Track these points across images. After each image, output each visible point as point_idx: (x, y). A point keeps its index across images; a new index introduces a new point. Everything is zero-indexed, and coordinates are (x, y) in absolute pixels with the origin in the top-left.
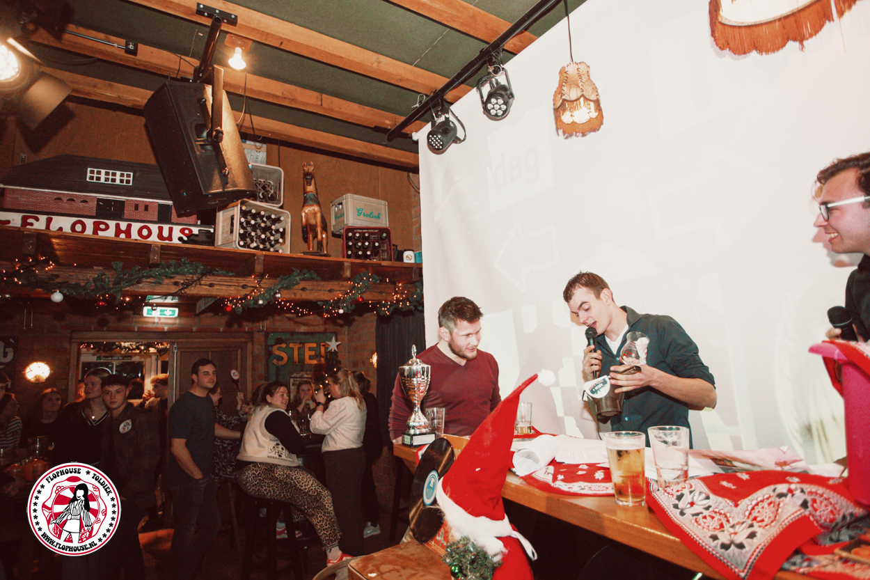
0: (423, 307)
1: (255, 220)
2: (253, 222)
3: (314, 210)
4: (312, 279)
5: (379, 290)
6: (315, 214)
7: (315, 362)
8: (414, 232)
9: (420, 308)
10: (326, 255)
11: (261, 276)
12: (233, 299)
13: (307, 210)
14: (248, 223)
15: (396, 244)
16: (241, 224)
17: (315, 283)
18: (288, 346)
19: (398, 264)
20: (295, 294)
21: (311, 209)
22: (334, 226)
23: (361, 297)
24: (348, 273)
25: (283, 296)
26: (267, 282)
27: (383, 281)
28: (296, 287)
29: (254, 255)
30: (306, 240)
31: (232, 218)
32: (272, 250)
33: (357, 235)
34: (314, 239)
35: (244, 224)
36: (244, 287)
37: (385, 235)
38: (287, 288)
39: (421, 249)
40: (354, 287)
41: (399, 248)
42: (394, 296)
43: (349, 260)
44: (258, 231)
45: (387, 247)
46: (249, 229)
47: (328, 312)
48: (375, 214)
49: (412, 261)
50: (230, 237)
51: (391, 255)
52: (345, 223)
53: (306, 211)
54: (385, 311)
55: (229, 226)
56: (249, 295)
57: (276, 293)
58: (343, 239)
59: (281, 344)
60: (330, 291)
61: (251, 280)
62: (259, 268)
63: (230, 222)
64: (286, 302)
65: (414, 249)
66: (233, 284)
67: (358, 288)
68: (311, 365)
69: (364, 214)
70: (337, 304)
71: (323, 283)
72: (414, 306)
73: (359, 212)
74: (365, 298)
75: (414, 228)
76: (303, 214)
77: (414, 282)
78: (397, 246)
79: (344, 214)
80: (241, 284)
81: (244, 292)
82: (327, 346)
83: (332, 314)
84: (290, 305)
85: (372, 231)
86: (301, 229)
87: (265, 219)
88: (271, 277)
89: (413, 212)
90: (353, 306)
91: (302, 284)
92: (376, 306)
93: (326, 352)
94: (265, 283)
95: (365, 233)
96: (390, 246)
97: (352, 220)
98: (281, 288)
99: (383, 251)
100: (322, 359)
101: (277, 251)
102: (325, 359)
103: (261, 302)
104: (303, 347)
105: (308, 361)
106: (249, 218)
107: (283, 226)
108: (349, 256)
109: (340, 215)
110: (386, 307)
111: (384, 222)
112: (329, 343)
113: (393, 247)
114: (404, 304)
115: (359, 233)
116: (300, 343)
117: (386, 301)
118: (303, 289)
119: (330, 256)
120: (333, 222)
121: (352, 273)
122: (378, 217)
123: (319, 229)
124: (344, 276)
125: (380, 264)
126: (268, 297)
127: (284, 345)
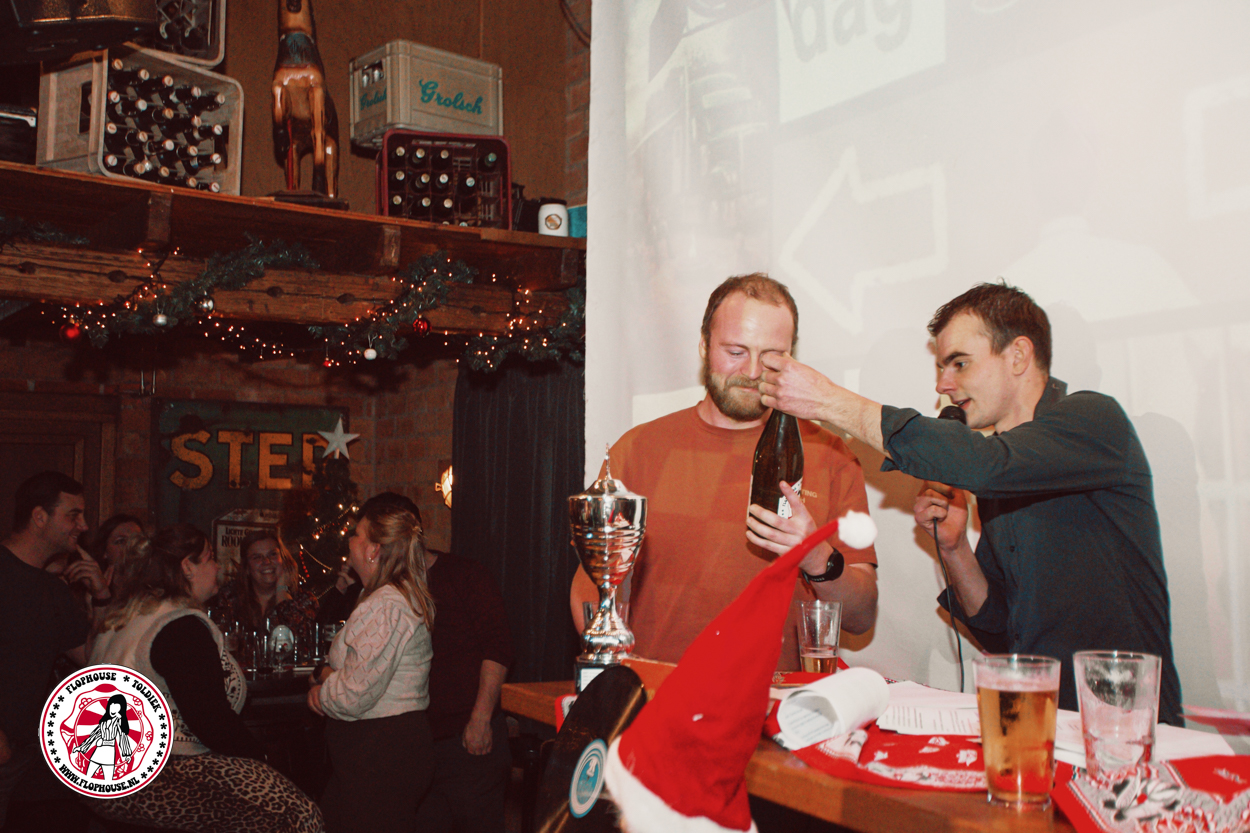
0: (583, 352)
1: (148, 99)
2: (142, 105)
3: (306, 79)
4: (296, 266)
5: (471, 304)
6: (308, 91)
7: (287, 484)
8: (568, 153)
9: (575, 356)
10: (335, 205)
11: (161, 251)
12: (85, 307)
13: (289, 77)
14: (129, 106)
15: (520, 183)
16: (110, 106)
17: (304, 275)
18: (214, 437)
19: (524, 238)
20: (251, 302)
21: (298, 75)
22: (357, 126)
23: (424, 320)
24: (392, 256)
25: (221, 306)
26: (176, 268)
27: (481, 281)
28: (255, 284)
29: (146, 194)
30: (281, 157)
31: (86, 89)
32: (192, 182)
33: (420, 154)
34: (301, 155)
35: (119, 109)
36: (116, 277)
37: (492, 157)
38: (232, 286)
39: (585, 200)
40: (404, 294)
41: (529, 195)
42: (510, 319)
43: (397, 221)
44: (155, 129)
45: (497, 191)
46: (130, 123)
47: (336, 354)
48: (469, 99)
49: (562, 232)
50: (81, 142)
51: (506, 210)
52: (389, 120)
53: (286, 83)
54: (485, 358)
55: (78, 113)
56: (128, 299)
57: (202, 298)
58: (380, 162)
59: (196, 431)
60: (343, 299)
61: (136, 259)
62: (157, 229)
63: (79, 100)
64: (226, 322)
65: (566, 199)
66: (85, 267)
67: (417, 293)
68: (275, 491)
69: (439, 98)
70: (360, 334)
71: (323, 278)
72: (559, 349)
73: (426, 92)
74: (434, 323)
75: (568, 139)
76: (278, 91)
77: (564, 288)
78: (522, 188)
79: (385, 97)
80: (108, 270)
81: (115, 291)
82: (321, 443)
83: (344, 359)
84: (236, 330)
85: (459, 145)
86: (270, 133)
87: (173, 98)
88: (187, 254)
89: (569, 96)
90: (404, 340)
91: (271, 279)
92: (460, 344)
93: (316, 460)
94: (173, 270)
95: (441, 149)
96: (505, 186)
97: (407, 112)
98: (217, 285)
99: (487, 201)
100: (307, 479)
101: (207, 187)
102: (314, 479)
103: (161, 320)
104: (257, 442)
105: (267, 481)
106: (131, 92)
107: (224, 119)
108: (395, 211)
109: (374, 98)
110: (489, 350)
111: (491, 123)
112: (326, 435)
113: (511, 191)
114: (535, 341)
115: (424, 148)
116: (247, 434)
117: (488, 333)
118: (273, 292)
119: (346, 208)
120: (355, 114)
121: (402, 256)
122: (477, 107)
123: (319, 134)
124: (382, 263)
125: (479, 236)
126: (181, 307)
127: (203, 436)
